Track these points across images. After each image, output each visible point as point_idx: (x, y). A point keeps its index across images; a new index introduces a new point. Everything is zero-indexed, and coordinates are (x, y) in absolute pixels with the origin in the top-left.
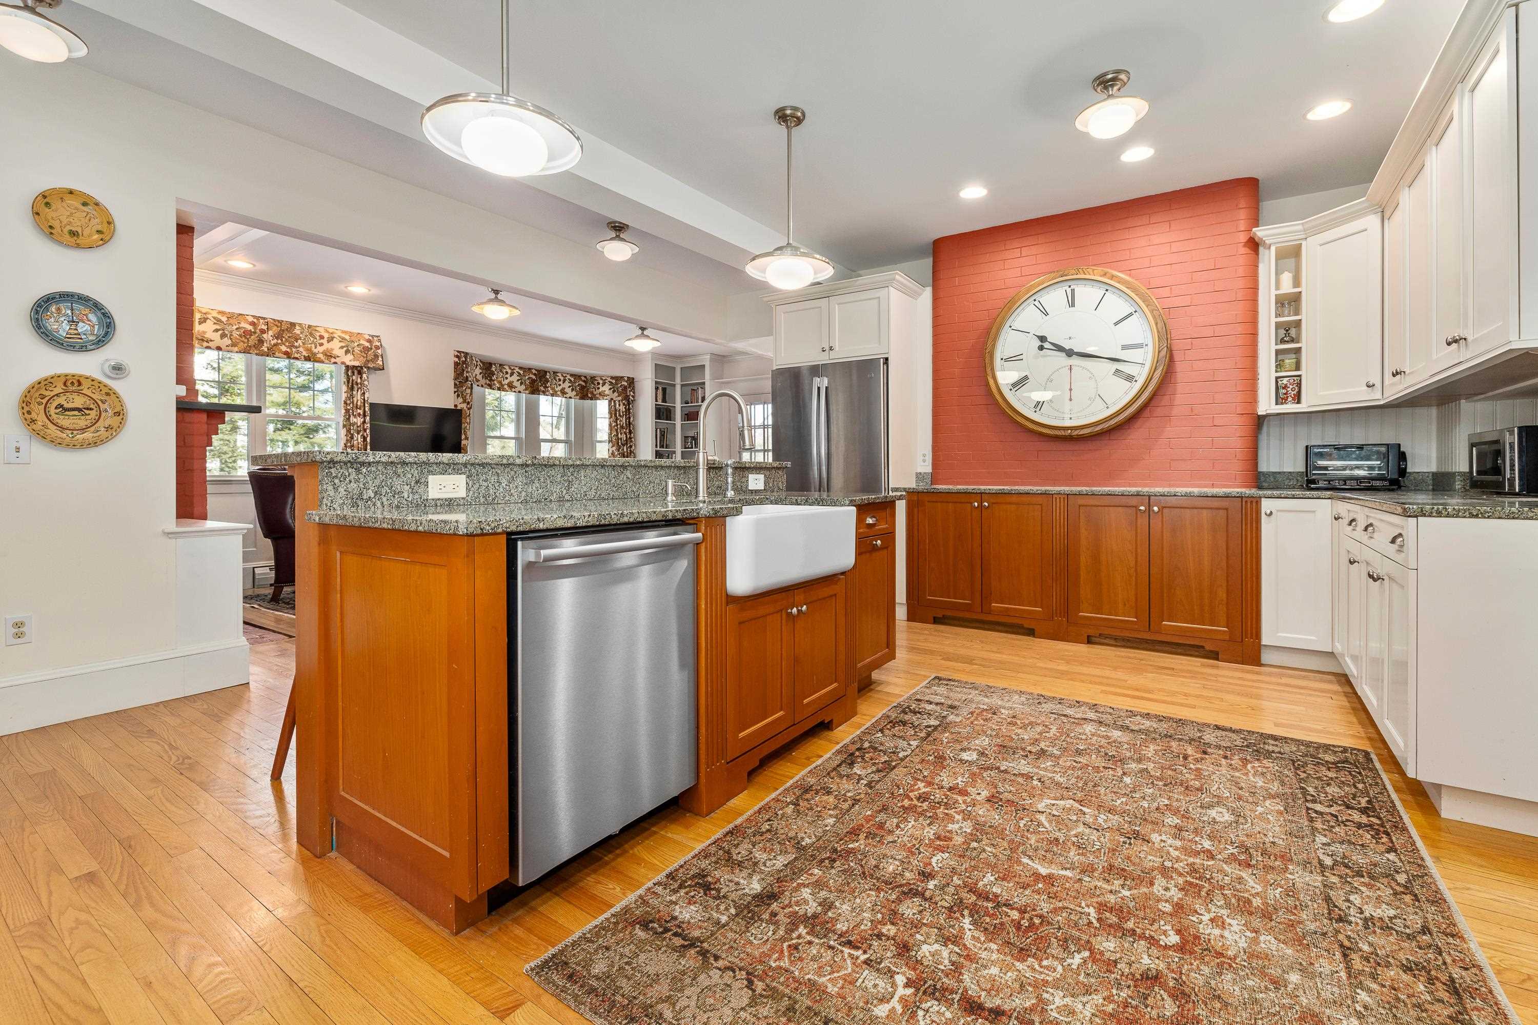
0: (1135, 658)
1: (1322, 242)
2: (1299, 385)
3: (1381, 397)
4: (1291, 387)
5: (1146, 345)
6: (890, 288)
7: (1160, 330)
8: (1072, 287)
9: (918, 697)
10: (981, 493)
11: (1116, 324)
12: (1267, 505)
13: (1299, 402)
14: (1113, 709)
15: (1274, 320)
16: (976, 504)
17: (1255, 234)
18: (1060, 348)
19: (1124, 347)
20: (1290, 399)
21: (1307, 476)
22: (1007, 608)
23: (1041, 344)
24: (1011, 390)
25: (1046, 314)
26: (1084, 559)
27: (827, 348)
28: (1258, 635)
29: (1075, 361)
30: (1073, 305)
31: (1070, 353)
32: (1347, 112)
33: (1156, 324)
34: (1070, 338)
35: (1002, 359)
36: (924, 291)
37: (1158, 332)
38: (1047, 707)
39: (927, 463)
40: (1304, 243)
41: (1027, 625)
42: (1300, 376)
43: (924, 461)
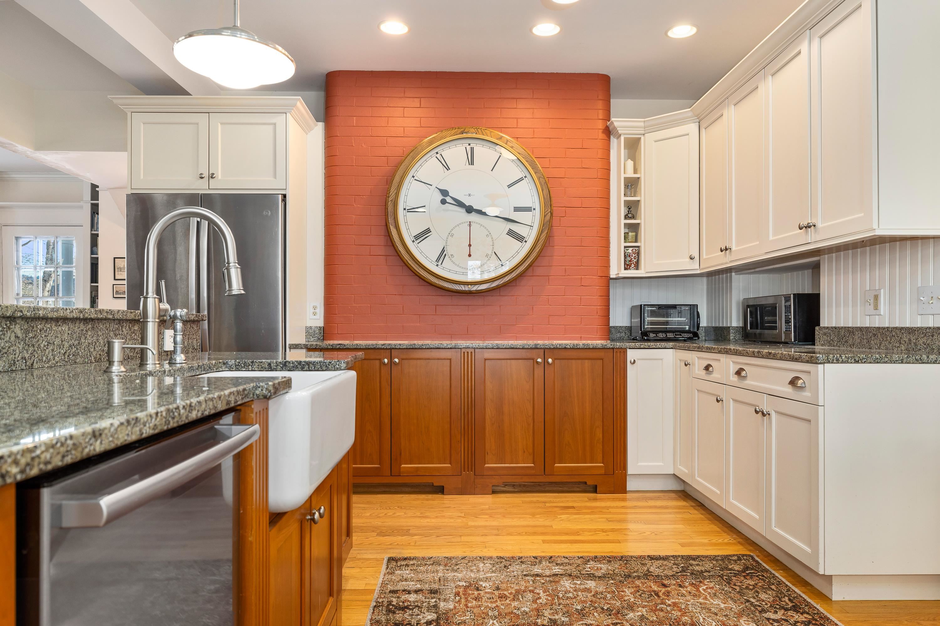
0: (538, 502)
1: (656, 139)
2: (638, 254)
3: (698, 267)
4: (634, 255)
5: (534, 209)
6: (288, 114)
7: (545, 196)
8: (472, 145)
9: (390, 587)
10: (391, 349)
11: (510, 186)
12: (631, 354)
13: (637, 269)
14: (567, 558)
15: (623, 198)
16: (386, 360)
17: (612, 123)
18: (460, 204)
19: (517, 209)
20: (633, 266)
21: (641, 330)
22: (417, 468)
23: (442, 197)
24: (413, 241)
25: (448, 169)
26: (490, 412)
27: (206, 175)
28: (624, 467)
29: (473, 217)
30: (472, 163)
31: (470, 210)
32: (694, 34)
33: (543, 190)
34: (470, 195)
35: (405, 209)
36: (316, 125)
37: (544, 198)
38: (516, 569)
39: (317, 317)
40: (642, 138)
41: (437, 482)
42: (638, 247)
43: (315, 314)
